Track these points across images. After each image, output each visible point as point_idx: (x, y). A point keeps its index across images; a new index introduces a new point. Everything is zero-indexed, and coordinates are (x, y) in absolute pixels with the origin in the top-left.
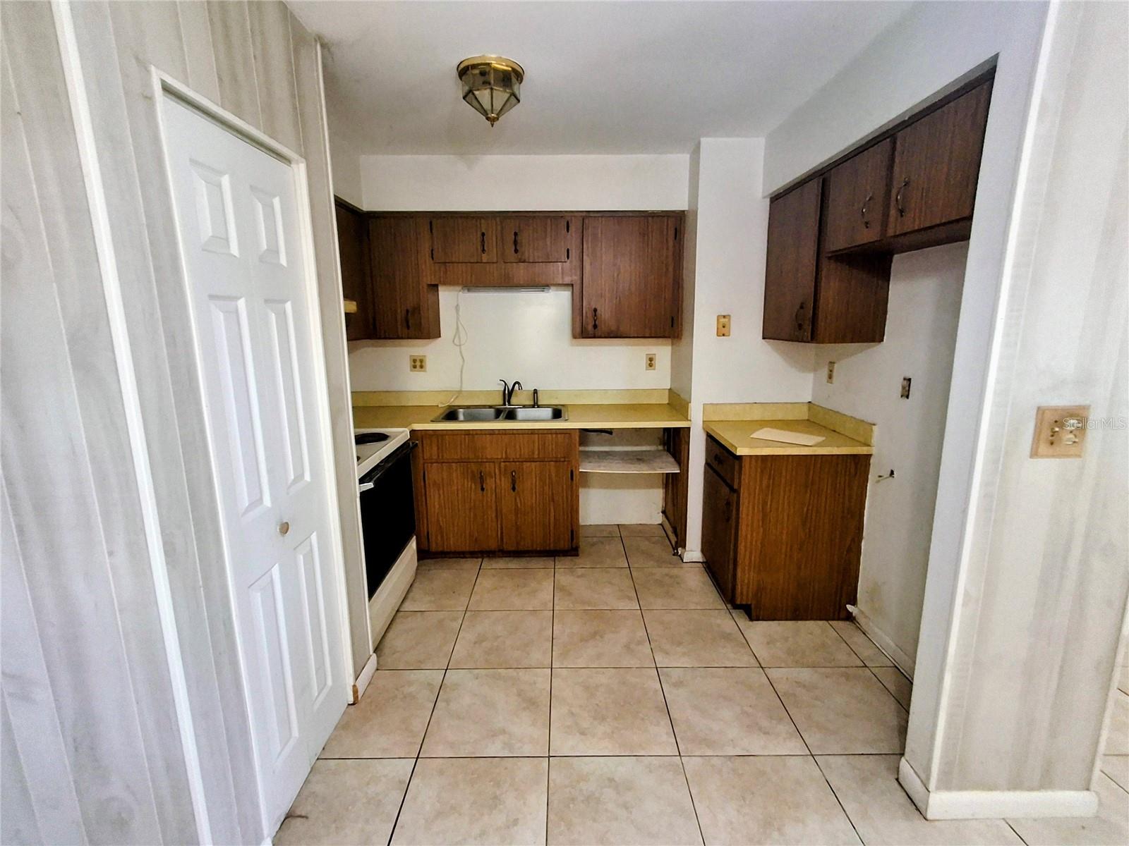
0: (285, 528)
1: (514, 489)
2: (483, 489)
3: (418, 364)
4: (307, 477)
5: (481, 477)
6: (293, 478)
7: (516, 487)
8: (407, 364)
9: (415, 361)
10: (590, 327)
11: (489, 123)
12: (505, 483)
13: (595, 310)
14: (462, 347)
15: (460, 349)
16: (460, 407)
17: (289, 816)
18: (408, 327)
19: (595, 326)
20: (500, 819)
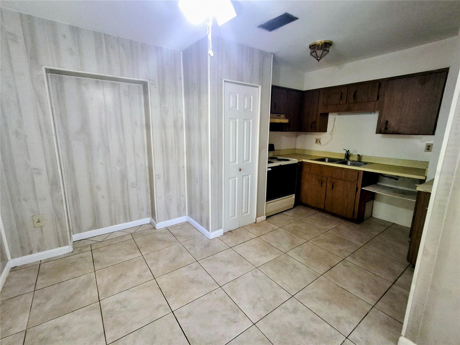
0: (240, 170)
1: (332, 189)
2: (322, 186)
3: (318, 141)
4: (250, 161)
5: (322, 182)
6: (245, 160)
7: (334, 188)
8: (314, 141)
9: (317, 140)
10: (383, 129)
11: (317, 61)
12: (329, 186)
13: (387, 122)
14: (333, 136)
15: (332, 136)
16: (327, 158)
17: (230, 231)
18: (312, 128)
19: (386, 129)
20: (262, 253)
